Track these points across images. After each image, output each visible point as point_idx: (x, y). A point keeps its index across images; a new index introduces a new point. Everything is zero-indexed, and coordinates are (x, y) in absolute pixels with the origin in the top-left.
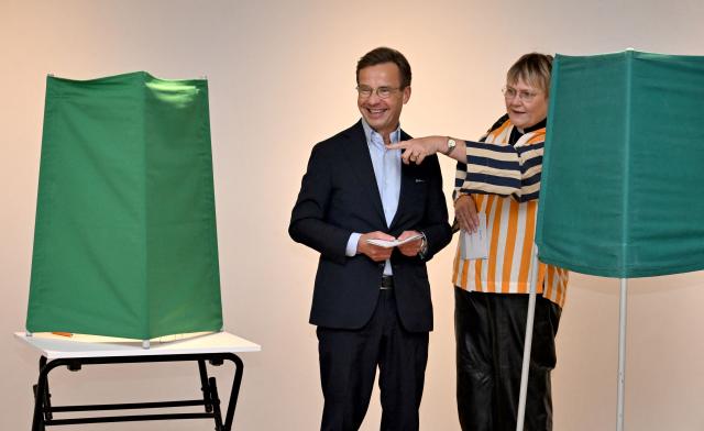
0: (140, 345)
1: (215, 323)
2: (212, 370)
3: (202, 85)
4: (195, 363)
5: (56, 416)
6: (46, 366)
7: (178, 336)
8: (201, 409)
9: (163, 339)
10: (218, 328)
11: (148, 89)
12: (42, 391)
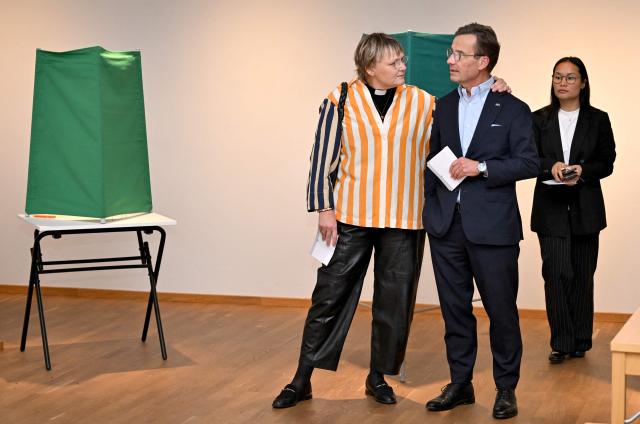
0: (99, 221)
1: (147, 206)
2: (145, 237)
3: (137, 54)
4: (135, 233)
5: (46, 268)
6: (38, 236)
7: (124, 216)
8: (139, 262)
9: (114, 217)
10: (149, 210)
11: (102, 58)
12: (36, 252)
